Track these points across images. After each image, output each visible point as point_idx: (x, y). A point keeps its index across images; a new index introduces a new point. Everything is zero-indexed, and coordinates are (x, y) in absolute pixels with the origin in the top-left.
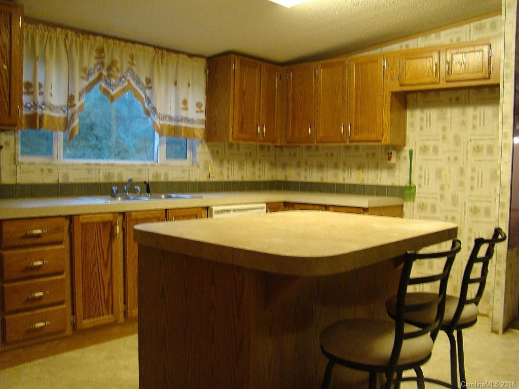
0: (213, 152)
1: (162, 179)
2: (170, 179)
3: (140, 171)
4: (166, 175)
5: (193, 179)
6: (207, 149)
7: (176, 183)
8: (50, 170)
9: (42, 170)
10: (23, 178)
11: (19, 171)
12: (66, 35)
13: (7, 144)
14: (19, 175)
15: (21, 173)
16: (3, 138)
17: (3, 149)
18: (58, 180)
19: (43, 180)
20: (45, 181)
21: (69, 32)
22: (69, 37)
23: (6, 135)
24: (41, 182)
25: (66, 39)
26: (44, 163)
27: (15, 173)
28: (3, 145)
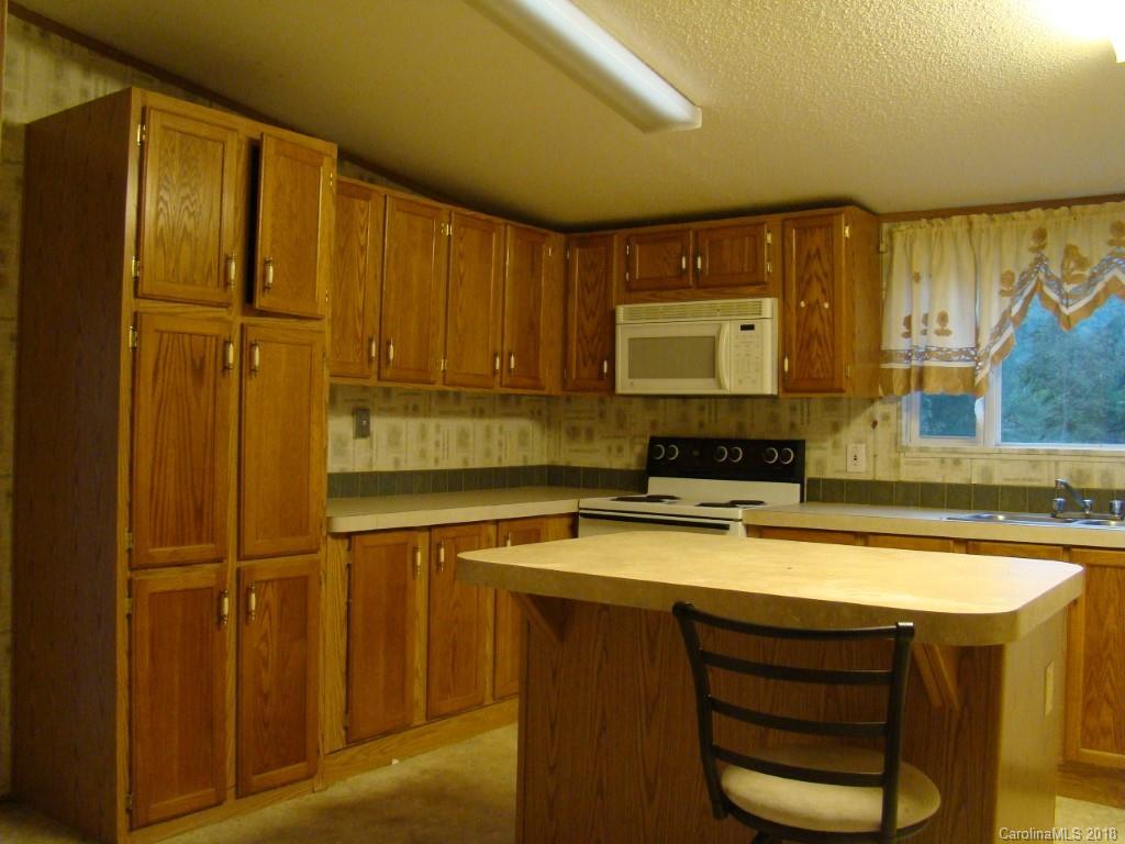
8: (957, 462)
9: (943, 461)
10: (908, 474)
11: (902, 461)
12: (970, 224)
13: (886, 417)
14: (903, 468)
15: (907, 464)
16: (879, 409)
17: (878, 426)
18: (970, 480)
19: (944, 477)
20: (948, 481)
21: (975, 217)
22: (976, 227)
23: (884, 403)
24: (939, 480)
25: (970, 231)
26: (945, 450)
27: (897, 465)
28: (878, 419)
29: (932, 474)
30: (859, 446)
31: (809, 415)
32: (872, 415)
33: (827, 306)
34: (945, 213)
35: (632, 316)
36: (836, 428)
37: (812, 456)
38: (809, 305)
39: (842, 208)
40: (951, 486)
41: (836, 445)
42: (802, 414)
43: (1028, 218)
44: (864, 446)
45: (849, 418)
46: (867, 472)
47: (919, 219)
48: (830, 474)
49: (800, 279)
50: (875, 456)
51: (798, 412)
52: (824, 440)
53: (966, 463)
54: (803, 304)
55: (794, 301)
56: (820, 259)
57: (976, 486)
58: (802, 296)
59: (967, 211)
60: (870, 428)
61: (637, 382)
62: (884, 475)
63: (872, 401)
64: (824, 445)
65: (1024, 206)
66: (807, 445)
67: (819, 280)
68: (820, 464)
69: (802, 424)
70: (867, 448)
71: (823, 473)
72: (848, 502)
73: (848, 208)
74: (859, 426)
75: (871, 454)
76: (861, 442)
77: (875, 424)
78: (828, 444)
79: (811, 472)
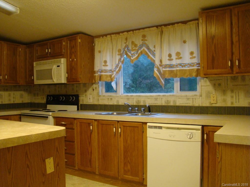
0: (215, 85)
1: (172, 104)
2: (178, 104)
3: (156, 99)
4: (174, 101)
5: (197, 105)
6: (208, 83)
7: (182, 107)
8: (111, 99)
9: (108, 99)
10: (101, 102)
11: (100, 99)
12: (111, 37)
13: (96, 88)
14: (100, 101)
15: (101, 100)
16: (94, 86)
17: (94, 90)
18: (114, 103)
19: (109, 103)
20: (110, 104)
21: (112, 35)
22: (113, 38)
23: (95, 84)
24: (108, 104)
25: (111, 39)
26: (108, 96)
27: (98, 100)
28: (94, 89)
29: (106, 102)
30: (90, 95)
31: (80, 88)
32: (93, 87)
33: (75, 60)
34: (106, 35)
35: (37, 65)
36: (86, 91)
37: (81, 98)
38: (72, 60)
39: (78, 35)
40: (110, 105)
41: (86, 95)
42: (79, 88)
43: (124, 35)
44: (91, 95)
45: (88, 88)
46: (92, 102)
47: (100, 37)
48: (85, 103)
49: (70, 53)
50: (94, 98)
51: (78, 87)
52: (83, 94)
53: (113, 99)
54: (71, 60)
55: (69, 59)
56: (74, 48)
57: (116, 105)
58: (70, 58)
59: (110, 34)
60: (93, 91)
61: (38, 81)
62: (96, 103)
63: (93, 84)
64: (83, 95)
65: (123, 32)
66: (79, 96)
67: (74, 53)
68: (83, 100)
69: (79, 90)
70: (92, 96)
71: (83, 102)
72: (89, 110)
73: (80, 35)
74: (90, 90)
75: (93, 97)
76: (91, 94)
77: (93, 90)
78: (84, 95)
79: (81, 103)
